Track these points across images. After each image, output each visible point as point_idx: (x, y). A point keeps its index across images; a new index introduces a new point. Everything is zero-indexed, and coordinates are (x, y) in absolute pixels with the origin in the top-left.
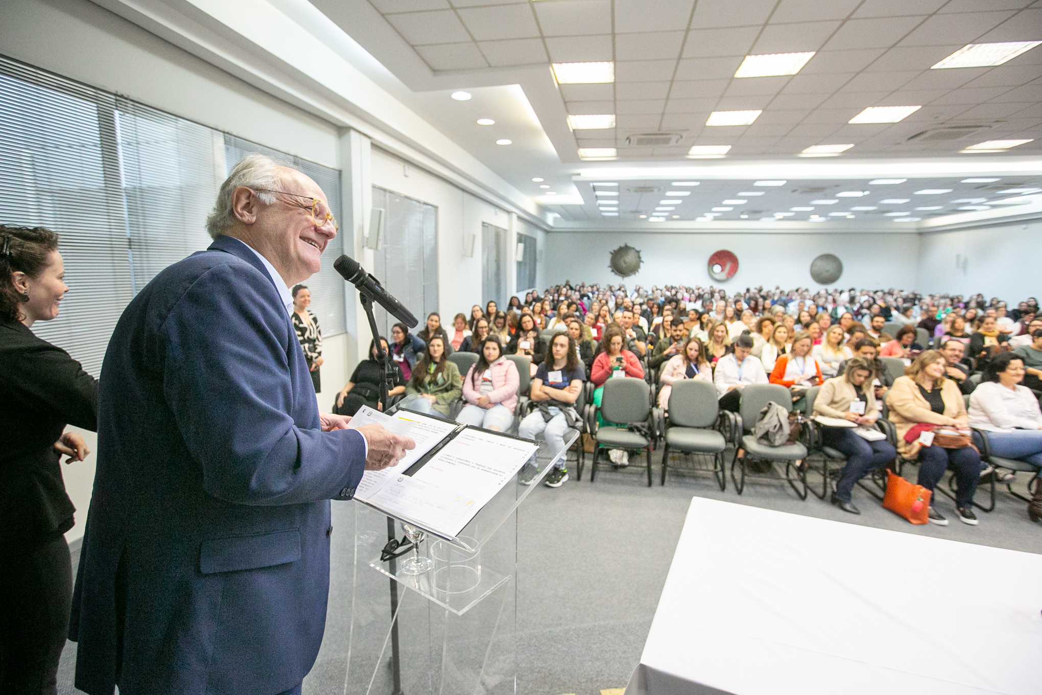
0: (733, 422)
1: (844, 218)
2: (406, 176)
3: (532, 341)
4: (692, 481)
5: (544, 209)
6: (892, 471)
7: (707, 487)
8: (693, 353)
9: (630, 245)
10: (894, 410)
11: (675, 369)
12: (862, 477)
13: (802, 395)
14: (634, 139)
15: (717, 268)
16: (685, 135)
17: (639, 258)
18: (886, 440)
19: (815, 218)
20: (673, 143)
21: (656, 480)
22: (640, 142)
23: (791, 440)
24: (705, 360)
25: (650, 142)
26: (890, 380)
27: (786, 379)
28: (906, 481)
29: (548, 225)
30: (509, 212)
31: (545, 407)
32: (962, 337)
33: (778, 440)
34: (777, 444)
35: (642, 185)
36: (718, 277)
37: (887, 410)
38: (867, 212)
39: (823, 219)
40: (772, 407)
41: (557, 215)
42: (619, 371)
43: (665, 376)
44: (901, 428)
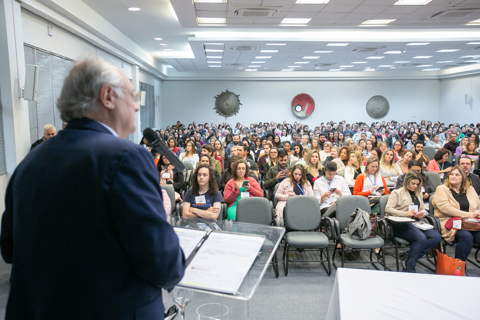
0: (333, 224)
1: (388, 69)
2: (50, 36)
3: (172, 173)
4: (306, 271)
5: (160, 61)
6: (439, 251)
7: (317, 274)
8: (298, 177)
9: (230, 90)
10: (437, 208)
11: (285, 189)
12: (421, 257)
13: (376, 202)
14: (241, 12)
15: (299, 108)
16: (279, 10)
17: (239, 101)
18: (434, 229)
19: (368, 69)
20: (270, 15)
21: (281, 272)
22: (245, 14)
23: (374, 234)
24: (307, 180)
25: (253, 14)
26: (432, 187)
27: (364, 191)
28: (449, 256)
29: (163, 75)
30: (132, 65)
31: (194, 223)
32: (473, 154)
33: (365, 235)
34: (364, 238)
35: (243, 45)
36: (299, 115)
37: (432, 209)
38: (404, 65)
39: (374, 70)
40: (359, 211)
41: (170, 67)
42: (245, 193)
43: (278, 194)
44: (442, 221)
